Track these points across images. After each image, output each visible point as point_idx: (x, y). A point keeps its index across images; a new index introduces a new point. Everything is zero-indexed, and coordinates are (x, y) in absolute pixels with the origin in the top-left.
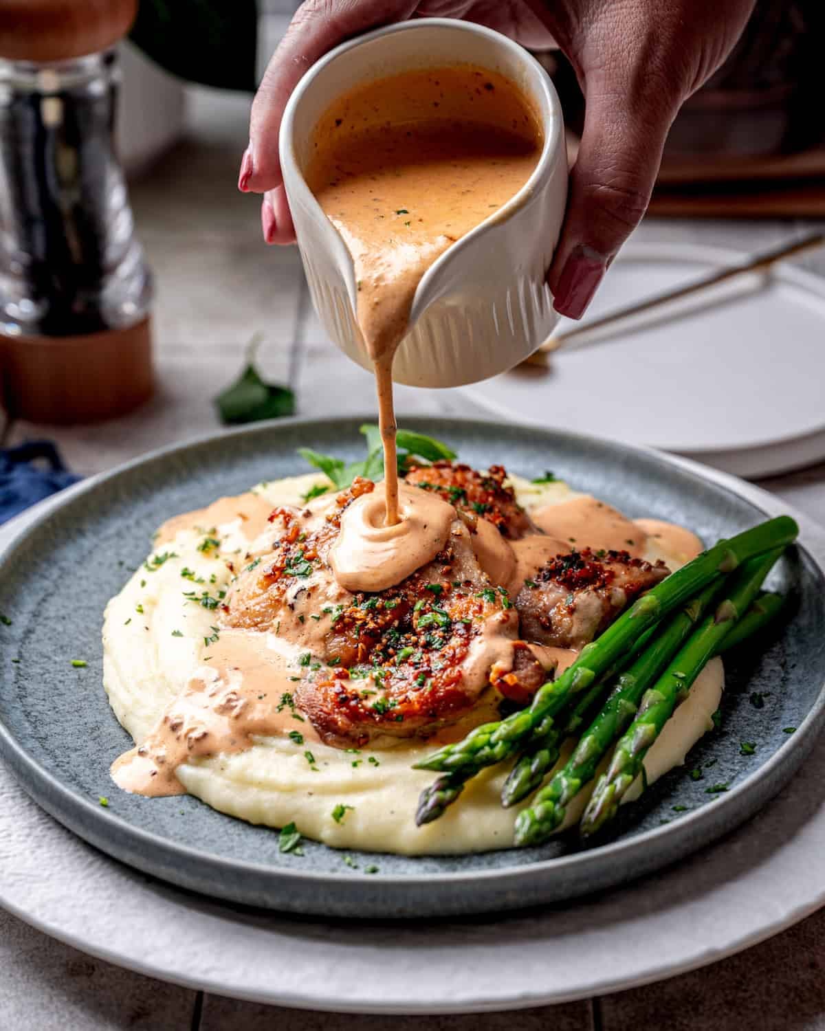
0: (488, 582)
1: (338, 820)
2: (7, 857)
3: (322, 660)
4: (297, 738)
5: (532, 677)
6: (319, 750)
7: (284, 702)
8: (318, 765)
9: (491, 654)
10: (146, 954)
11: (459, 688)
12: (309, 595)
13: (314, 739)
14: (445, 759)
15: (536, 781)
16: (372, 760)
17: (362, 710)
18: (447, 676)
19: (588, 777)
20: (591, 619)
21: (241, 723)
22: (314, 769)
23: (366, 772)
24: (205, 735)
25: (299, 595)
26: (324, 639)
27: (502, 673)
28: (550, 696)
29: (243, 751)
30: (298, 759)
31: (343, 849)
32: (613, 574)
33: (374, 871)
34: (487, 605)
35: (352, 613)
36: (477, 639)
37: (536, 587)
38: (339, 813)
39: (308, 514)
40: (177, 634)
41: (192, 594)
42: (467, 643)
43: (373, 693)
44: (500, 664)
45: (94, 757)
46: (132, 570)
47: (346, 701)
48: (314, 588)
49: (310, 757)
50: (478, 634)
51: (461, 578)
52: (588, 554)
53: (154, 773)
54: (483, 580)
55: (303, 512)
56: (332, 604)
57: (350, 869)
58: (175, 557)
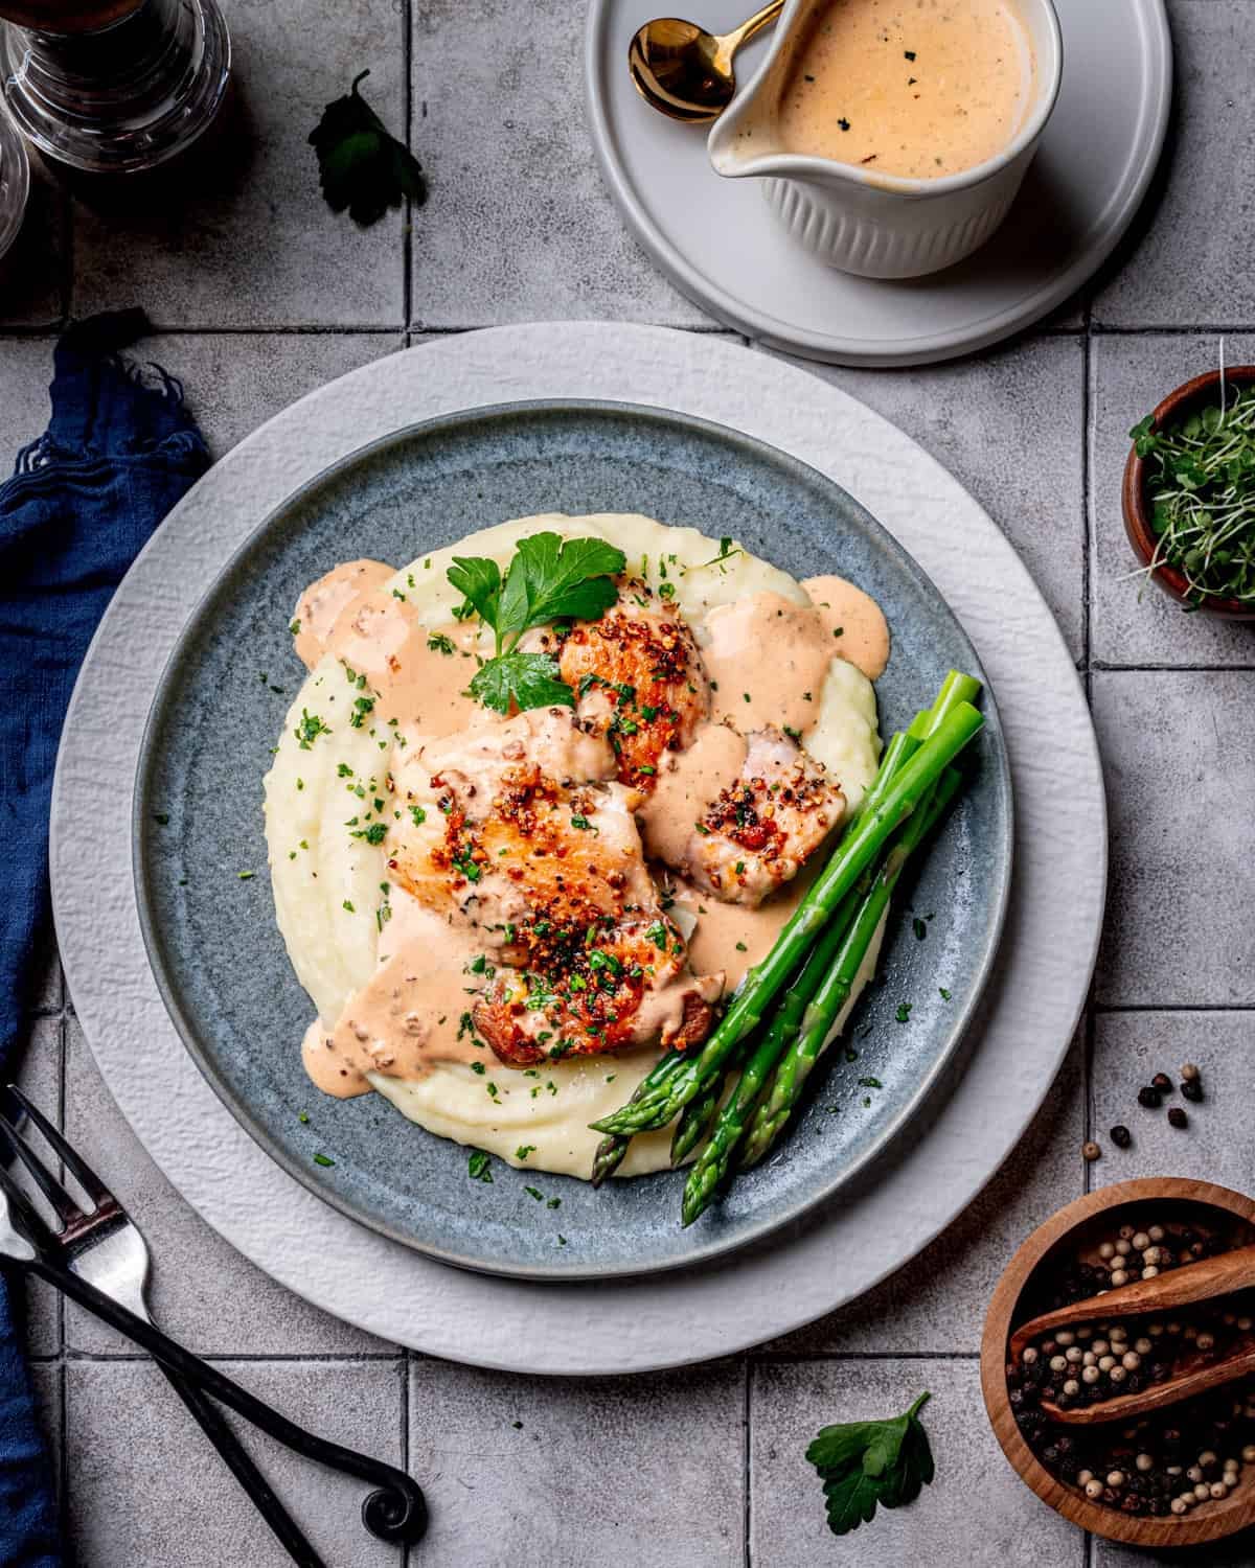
0: (659, 906)
1: (522, 1159)
3: (497, 963)
4: (479, 1068)
5: (703, 1027)
6: (501, 1074)
7: (464, 1026)
8: (500, 1095)
9: (659, 1014)
12: (480, 904)
13: (494, 1064)
16: (551, 1086)
17: (539, 1055)
18: (620, 1028)
21: (426, 1052)
22: (495, 1102)
23: (546, 1103)
24: (391, 1062)
25: (470, 903)
26: (498, 949)
27: (674, 1035)
28: (717, 1053)
29: (428, 1076)
30: (479, 1087)
31: (527, 1169)
32: (785, 836)
33: (556, 1204)
34: (658, 954)
35: (525, 934)
36: (648, 995)
37: (707, 833)
38: (522, 1154)
39: (473, 793)
40: (349, 907)
41: (355, 822)
42: (639, 997)
43: (550, 1036)
44: (670, 1027)
45: (284, 1037)
46: (278, 690)
47: (524, 1046)
48: (485, 899)
49: (493, 1089)
50: (649, 987)
51: (633, 900)
52: (763, 787)
53: (344, 1073)
54: (654, 904)
55: (468, 791)
56: (504, 922)
57: (535, 1201)
58: (328, 732)
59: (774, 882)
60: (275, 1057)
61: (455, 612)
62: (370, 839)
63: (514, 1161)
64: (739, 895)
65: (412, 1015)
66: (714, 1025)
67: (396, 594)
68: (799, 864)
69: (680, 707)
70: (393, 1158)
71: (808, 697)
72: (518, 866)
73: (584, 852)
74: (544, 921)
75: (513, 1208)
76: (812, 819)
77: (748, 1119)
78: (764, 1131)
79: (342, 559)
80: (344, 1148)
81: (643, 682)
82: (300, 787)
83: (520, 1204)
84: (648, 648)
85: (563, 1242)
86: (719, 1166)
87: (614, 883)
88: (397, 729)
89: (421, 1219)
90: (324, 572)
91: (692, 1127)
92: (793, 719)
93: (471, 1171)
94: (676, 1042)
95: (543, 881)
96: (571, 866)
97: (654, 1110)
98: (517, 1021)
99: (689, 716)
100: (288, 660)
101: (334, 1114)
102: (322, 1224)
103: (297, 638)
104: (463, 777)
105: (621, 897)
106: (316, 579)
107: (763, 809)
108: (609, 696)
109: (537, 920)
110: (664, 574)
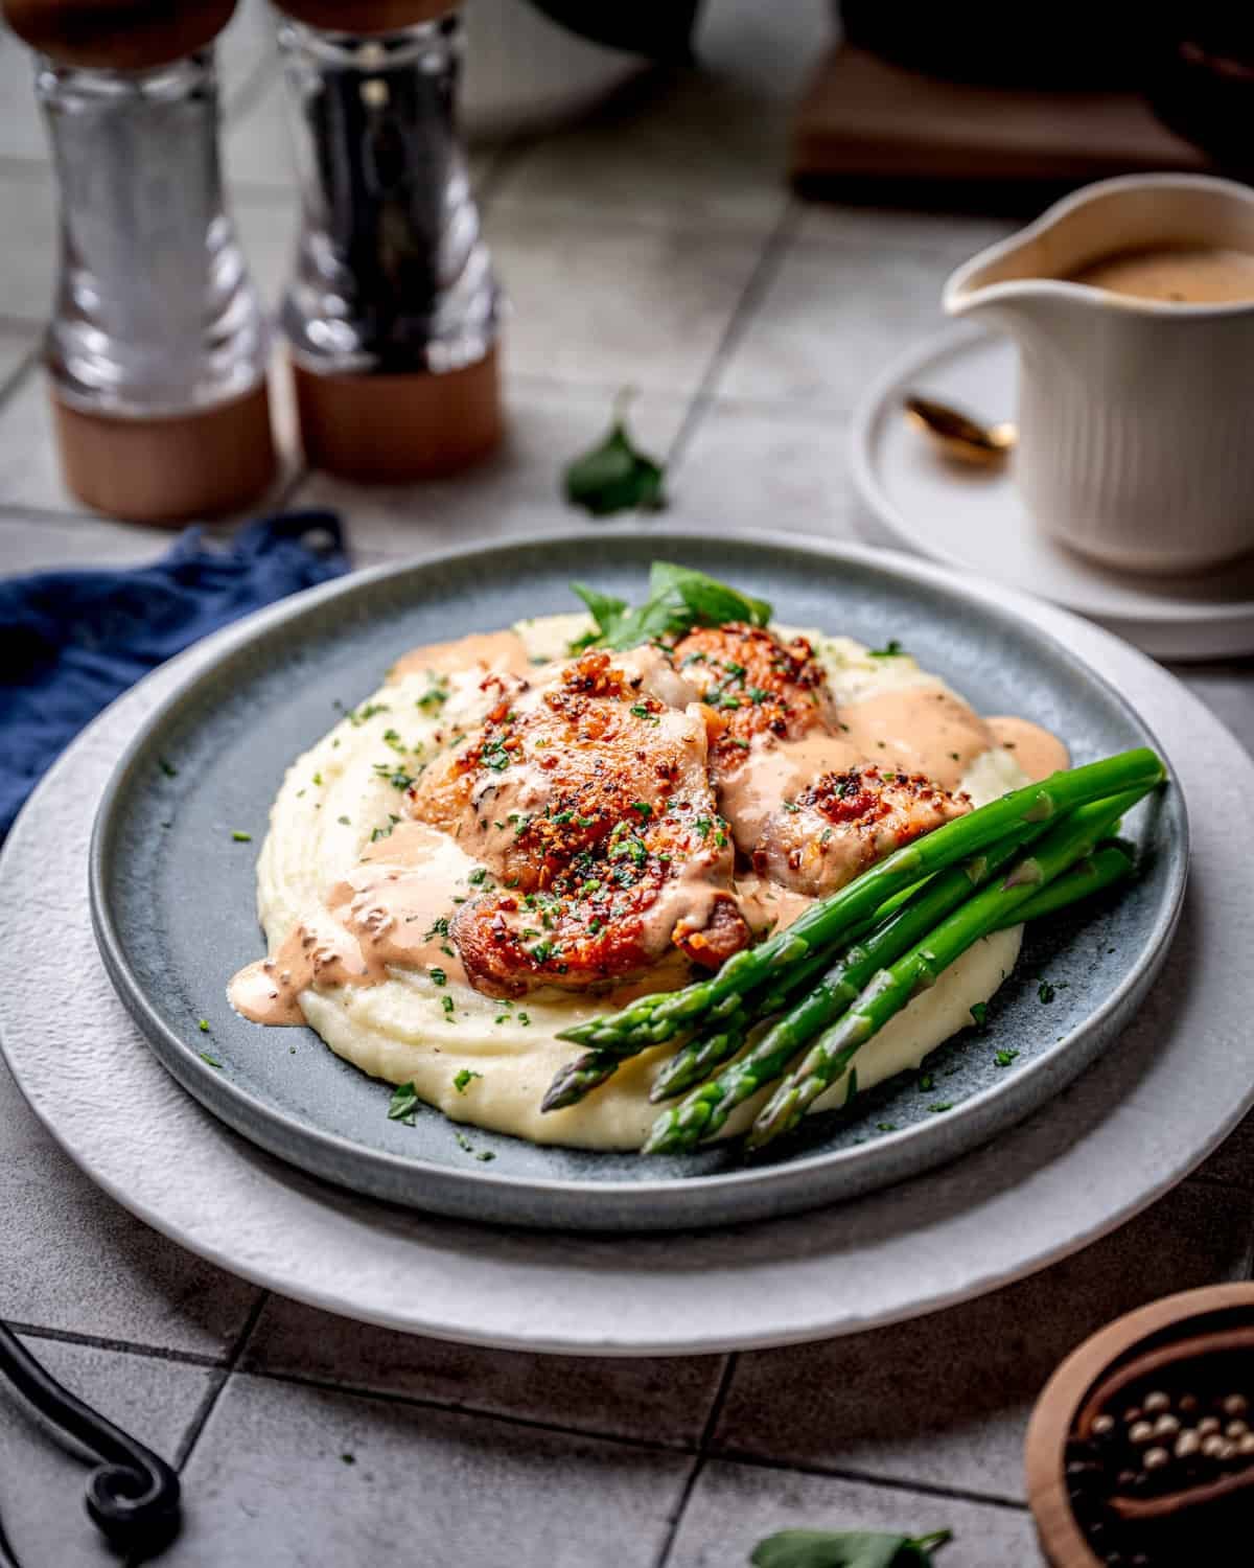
0: (711, 807)
1: (460, 1089)
2: (78, 1078)
3: (499, 879)
4: (440, 978)
5: (728, 939)
6: (463, 994)
7: (436, 930)
8: (456, 1015)
10: (192, 1225)
11: (639, 943)
12: (498, 795)
13: (460, 980)
14: (593, 1032)
15: (701, 1074)
16: (523, 1017)
17: (519, 954)
18: (626, 926)
19: (769, 1076)
20: (845, 864)
21: (380, 950)
22: (449, 1020)
23: (511, 1032)
24: (334, 959)
25: (487, 793)
26: (505, 854)
27: (690, 931)
28: (742, 967)
29: (374, 984)
30: (436, 1004)
31: (464, 1123)
32: (888, 809)
33: (489, 1158)
34: (696, 841)
35: (540, 826)
36: (671, 884)
37: (796, 811)
38: (463, 1081)
39: (525, 688)
40: (344, 821)
42: (660, 887)
43: (538, 934)
44: (689, 922)
47: (502, 941)
48: (505, 788)
49: (450, 1008)
50: (675, 876)
51: (680, 794)
52: (873, 775)
53: (275, 996)
55: (519, 686)
56: (519, 812)
57: (461, 1153)
58: (388, 711)
59: (863, 850)
61: (568, 645)
63: (448, 1100)
64: (819, 875)
65: (376, 906)
66: (747, 941)
68: (900, 832)
69: (798, 707)
71: (956, 757)
72: (555, 754)
74: (567, 810)
75: (431, 1152)
76: (925, 804)
82: (336, 745)
83: (441, 1151)
84: (772, 649)
87: (664, 773)
93: (390, 1112)
94: (693, 939)
95: (578, 768)
96: (616, 751)
102: (179, 1140)
105: (667, 789)
107: (869, 786)
108: (716, 672)
109: (561, 808)
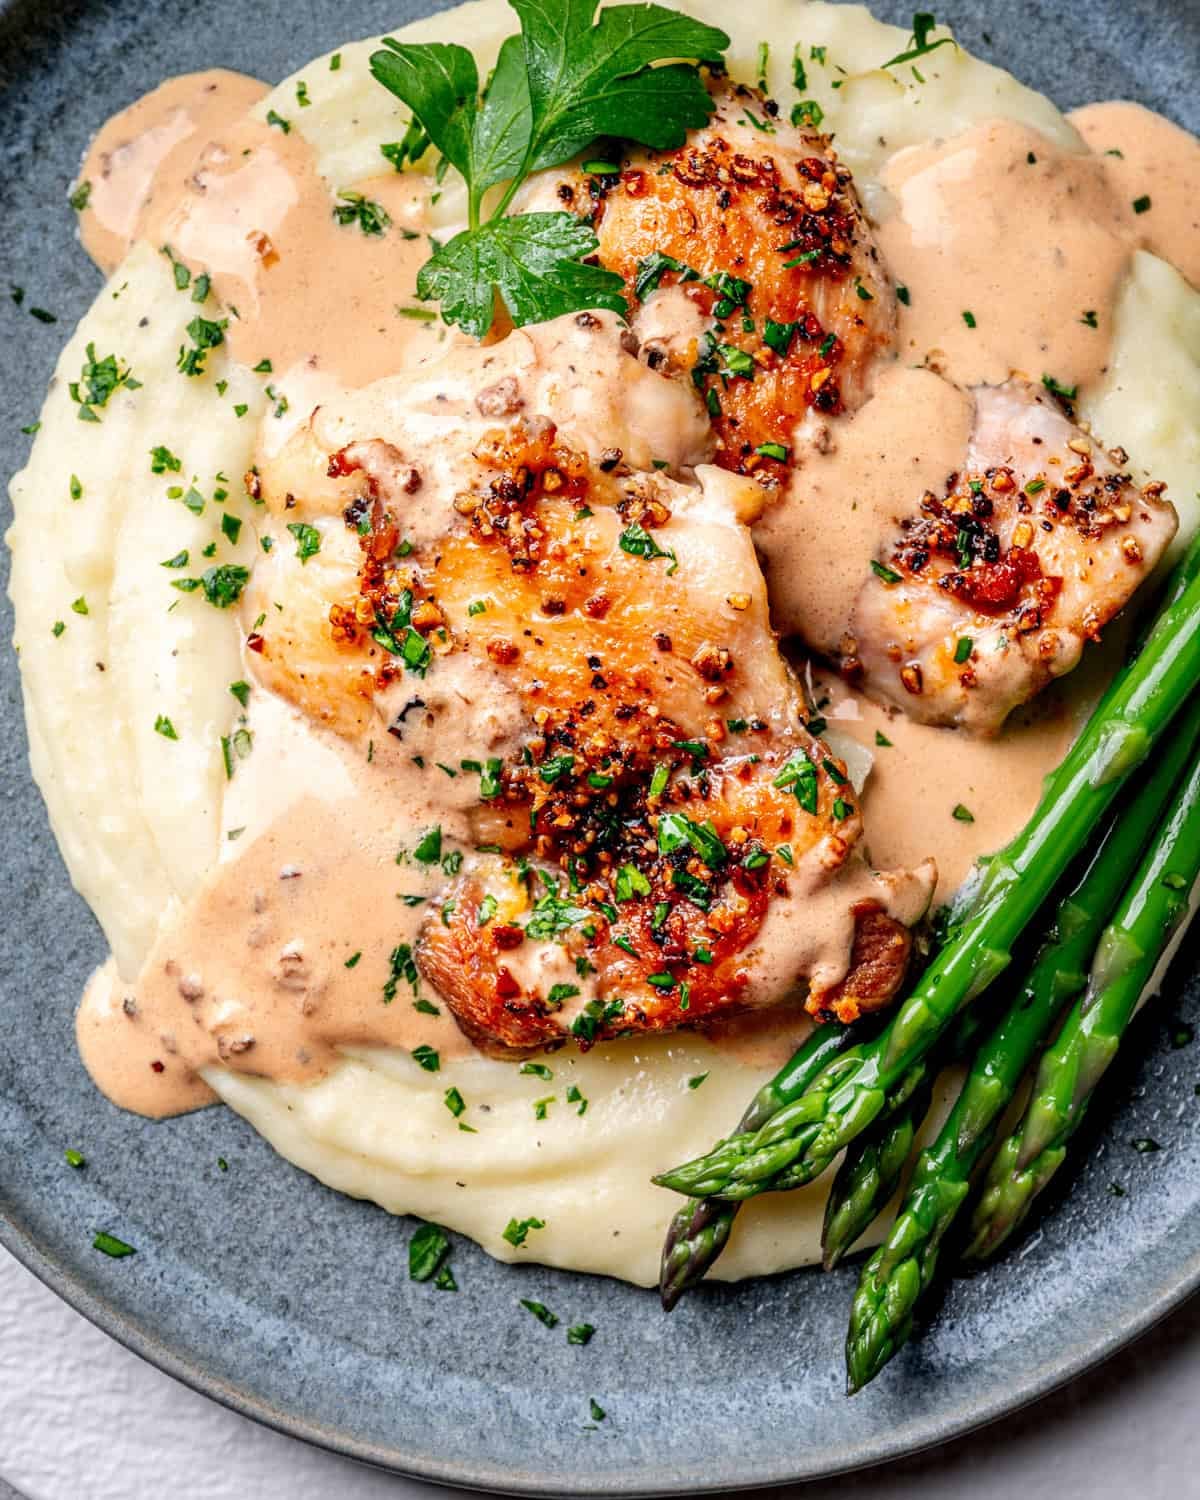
1: (515, 1244)
3: (465, 844)
4: (428, 1059)
6: (472, 1070)
7: (397, 972)
8: (472, 1113)
9: (807, 945)
11: (743, 1000)
12: (430, 718)
13: (459, 1049)
16: (575, 1096)
17: (553, 1033)
18: (720, 981)
21: (320, 1025)
22: (463, 1127)
23: (565, 1131)
24: (250, 1046)
25: (409, 715)
26: (469, 812)
27: (834, 992)
29: (324, 1075)
30: (429, 1099)
31: (526, 1264)
32: (1058, 583)
33: (586, 1335)
34: (801, 820)
35: (522, 781)
36: (779, 906)
37: (896, 580)
38: (518, 1234)
39: (415, 485)
40: (166, 728)
41: (183, 561)
42: (760, 911)
43: (573, 992)
44: (824, 974)
45: (40, 994)
46: (44, 317)
47: (521, 1013)
48: (440, 708)
49: (456, 1102)
50: (782, 891)
51: (747, 709)
52: (1008, 487)
53: (158, 1067)
54: (792, 716)
55: (404, 480)
56: (480, 754)
57: (542, 1331)
58: (133, 385)
59: (1033, 678)
60: (20, 1033)
61: (388, 151)
62: (213, 595)
63: (500, 1248)
64: (959, 709)
65: (290, 949)
66: (913, 972)
67: (272, 118)
68: (1087, 642)
69: (840, 326)
70: (255, 1240)
71: (1090, 319)
72: (509, 636)
73: (646, 606)
74: (562, 753)
75: (499, 1342)
76: (1111, 552)
77: (979, 1166)
78: (1012, 1190)
79: (176, 69)
80: (157, 1219)
81: (766, 270)
82: (77, 493)
83: (512, 1336)
84: (774, 206)
85: (601, 1415)
86: (921, 1263)
87: (710, 672)
88: (271, 379)
89: (310, 1367)
90: (138, 93)
91: (868, 1183)
92: (1061, 361)
93: (413, 1270)
94: (837, 1006)
95: (557, 667)
96: (617, 635)
97: (791, 1147)
98: (506, 961)
99: (855, 344)
100: (64, 259)
101: (139, 1151)
102: (112, 1374)
103: (83, 215)
104: (395, 454)
105: (723, 701)
106: (123, 105)
107: (1010, 530)
108: (697, 299)
109: (547, 750)
110: (801, 84)
